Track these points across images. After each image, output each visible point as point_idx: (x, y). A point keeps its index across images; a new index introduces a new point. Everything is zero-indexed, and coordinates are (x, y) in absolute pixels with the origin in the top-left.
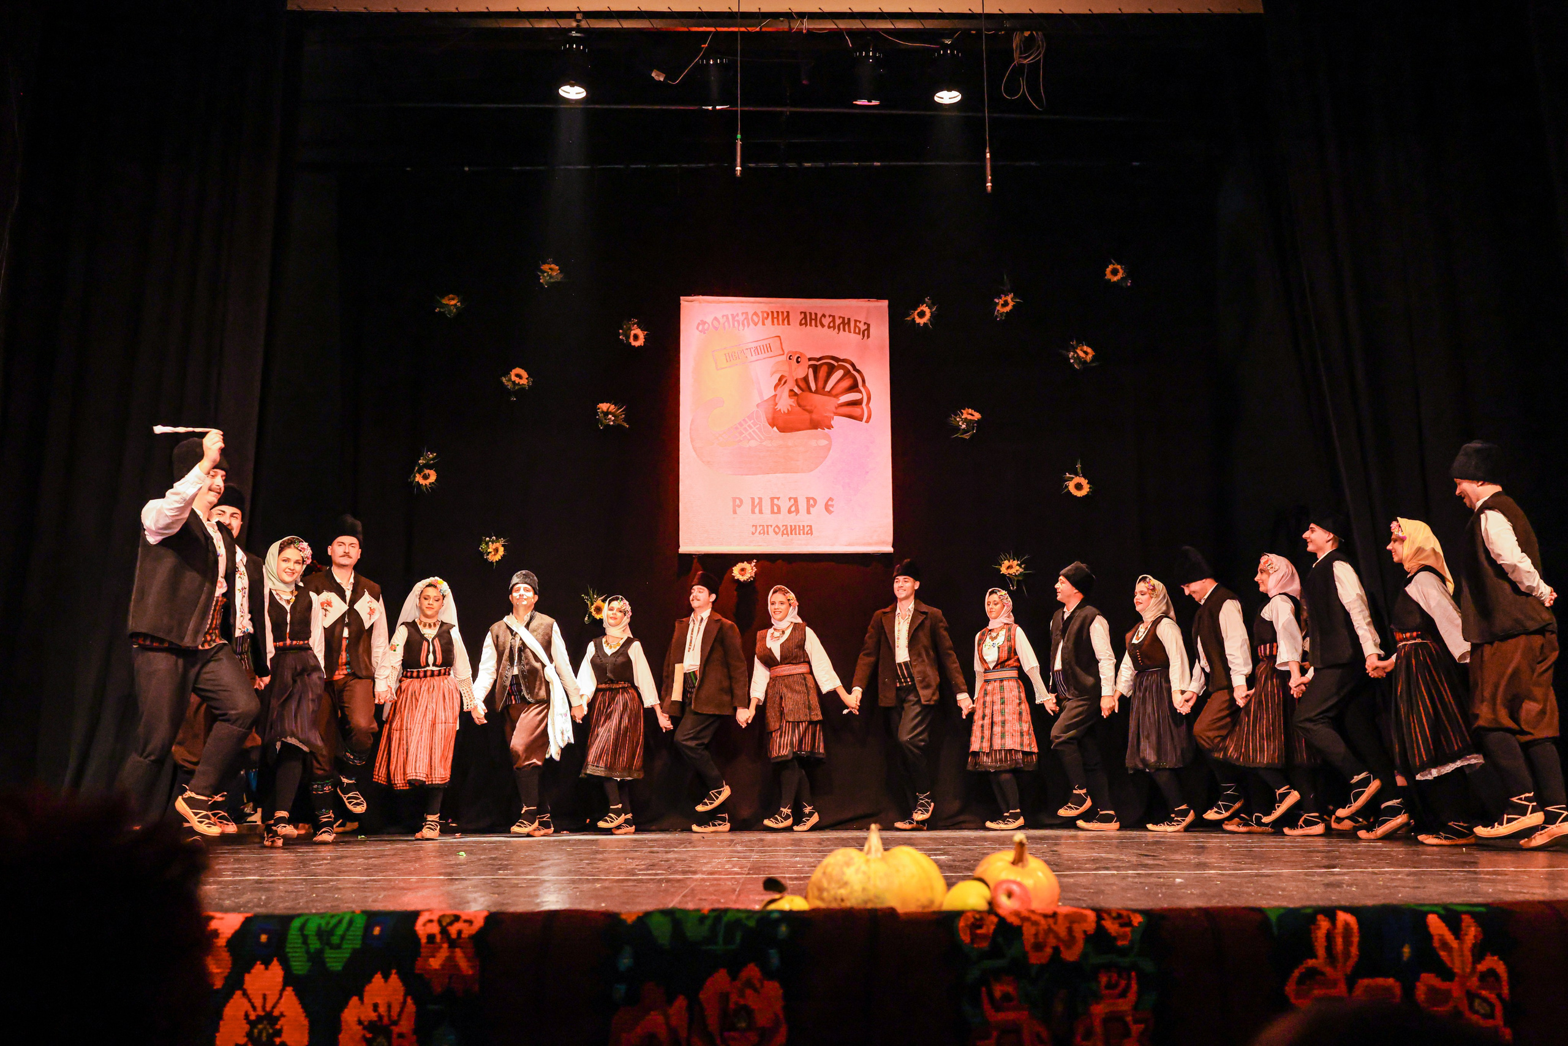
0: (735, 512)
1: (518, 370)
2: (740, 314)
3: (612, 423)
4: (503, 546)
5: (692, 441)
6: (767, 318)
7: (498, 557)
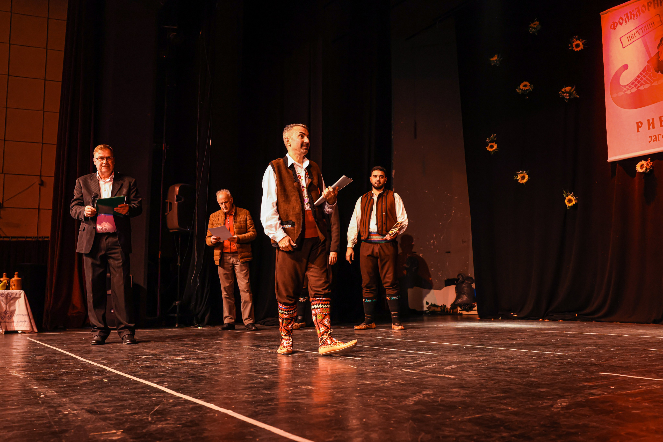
0: (638, 131)
1: (525, 83)
2: (635, 10)
4: (527, 174)
5: (611, 94)
6: (650, 6)
7: (525, 181)
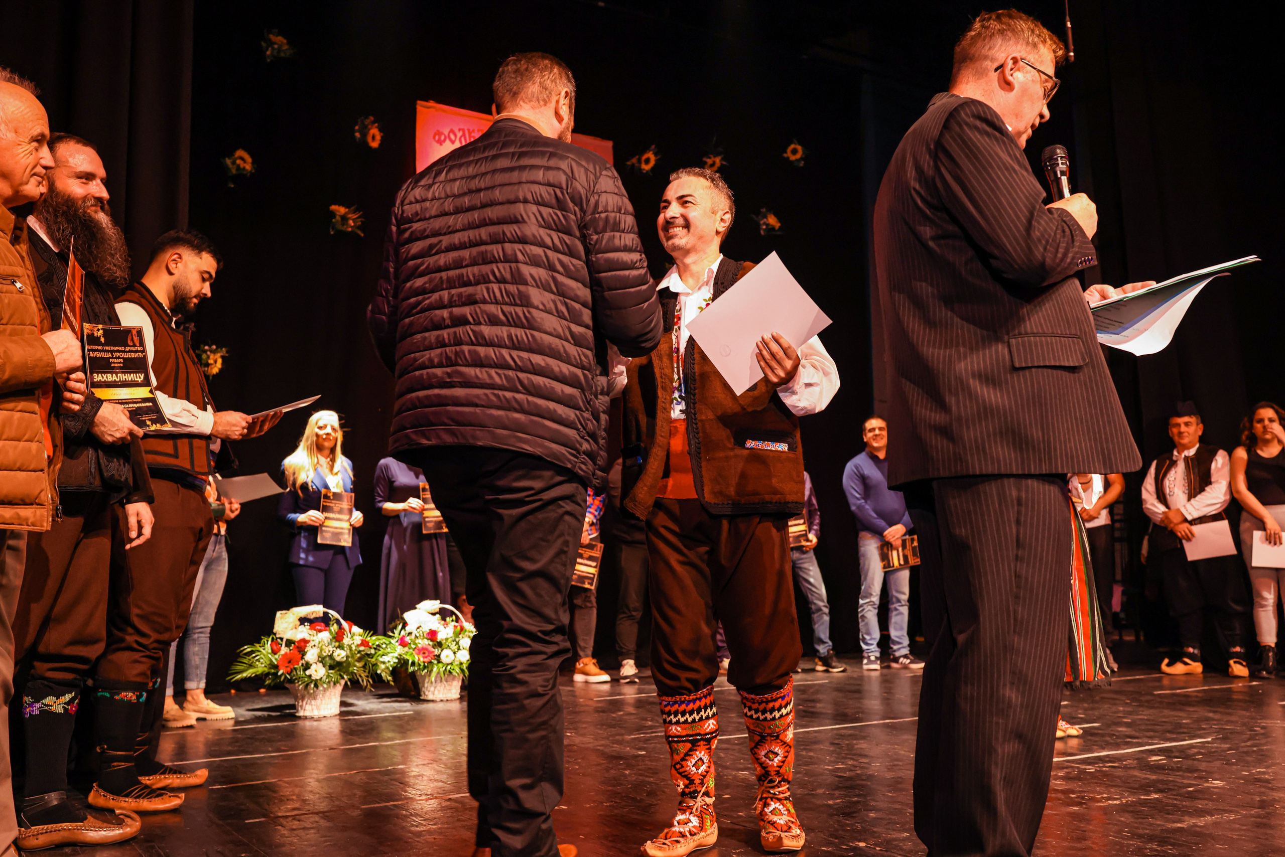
1: (240, 153)
3: (350, 229)
4: (222, 357)
